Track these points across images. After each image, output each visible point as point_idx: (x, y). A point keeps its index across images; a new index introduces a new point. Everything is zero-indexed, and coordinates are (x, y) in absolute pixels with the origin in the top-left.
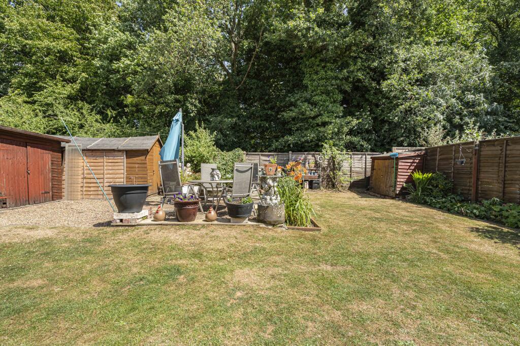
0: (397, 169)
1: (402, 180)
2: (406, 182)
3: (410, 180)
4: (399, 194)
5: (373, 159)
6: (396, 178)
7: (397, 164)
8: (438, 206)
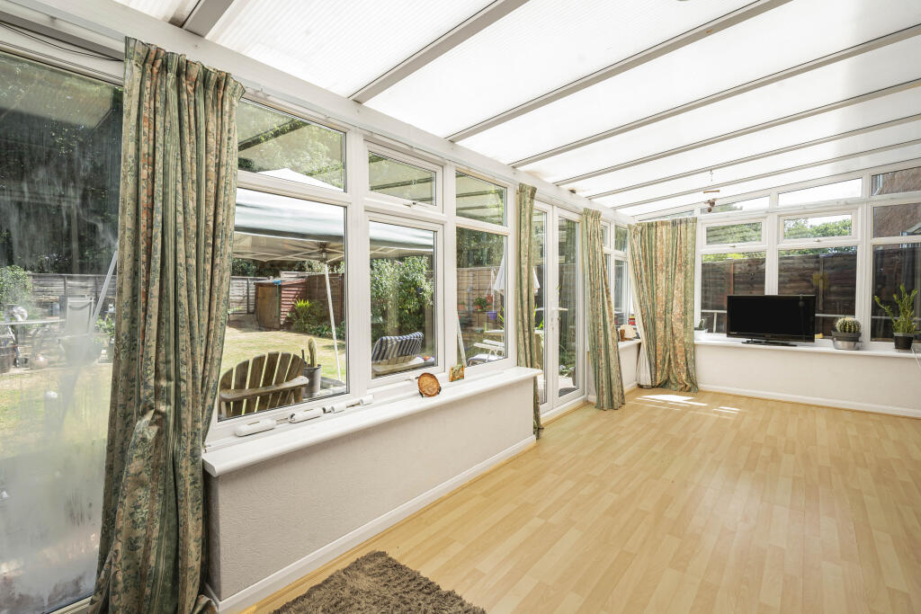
0: (280, 297)
1: (286, 310)
2: (290, 312)
3: (293, 310)
4: (284, 325)
5: (258, 285)
6: (280, 308)
7: (280, 292)
8: (313, 332)
